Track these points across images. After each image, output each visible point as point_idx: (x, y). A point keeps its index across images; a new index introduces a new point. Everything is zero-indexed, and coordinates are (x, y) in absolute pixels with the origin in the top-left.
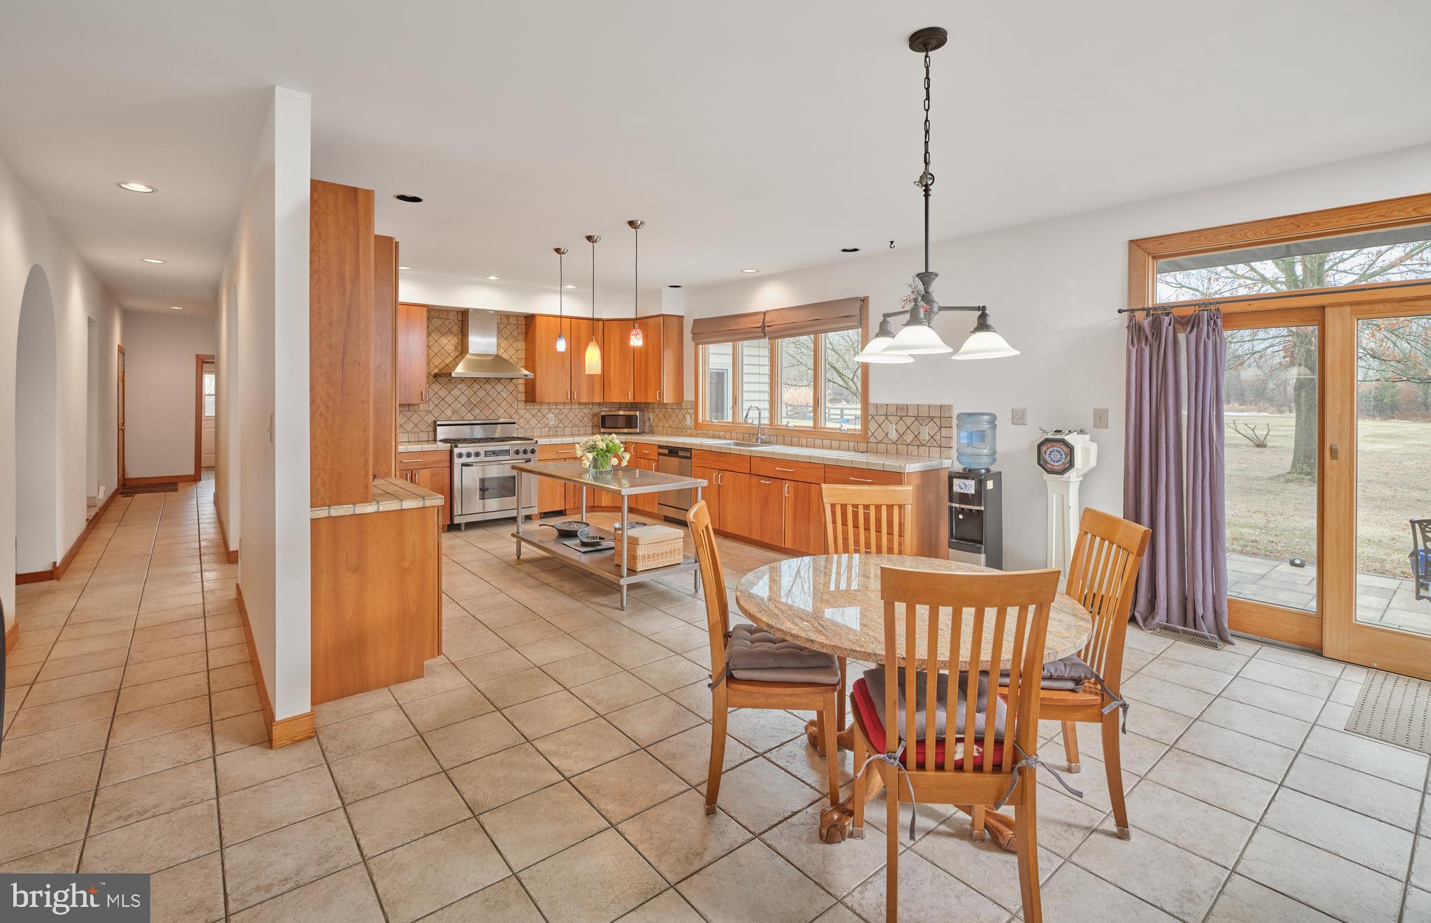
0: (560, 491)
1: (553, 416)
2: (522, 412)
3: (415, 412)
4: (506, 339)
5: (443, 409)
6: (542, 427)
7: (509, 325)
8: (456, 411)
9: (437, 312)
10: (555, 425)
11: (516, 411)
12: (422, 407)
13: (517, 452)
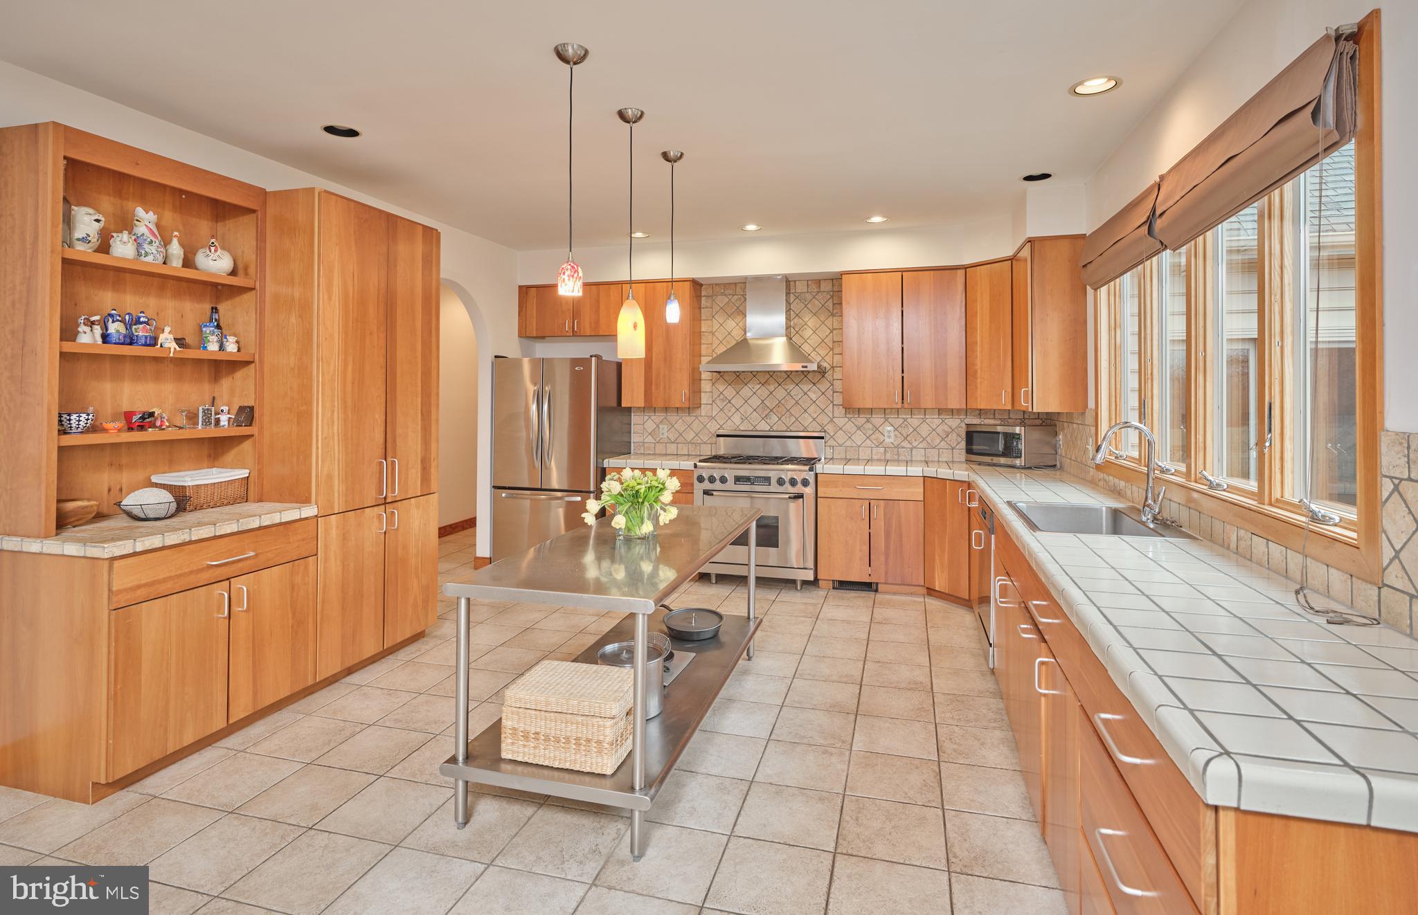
0: (861, 551)
1: (890, 428)
2: (841, 421)
3: (696, 417)
4: (815, 314)
5: (730, 414)
6: (873, 446)
7: (820, 294)
8: (747, 418)
9: (722, 287)
10: (896, 443)
11: (832, 420)
12: (704, 410)
13: (781, 482)
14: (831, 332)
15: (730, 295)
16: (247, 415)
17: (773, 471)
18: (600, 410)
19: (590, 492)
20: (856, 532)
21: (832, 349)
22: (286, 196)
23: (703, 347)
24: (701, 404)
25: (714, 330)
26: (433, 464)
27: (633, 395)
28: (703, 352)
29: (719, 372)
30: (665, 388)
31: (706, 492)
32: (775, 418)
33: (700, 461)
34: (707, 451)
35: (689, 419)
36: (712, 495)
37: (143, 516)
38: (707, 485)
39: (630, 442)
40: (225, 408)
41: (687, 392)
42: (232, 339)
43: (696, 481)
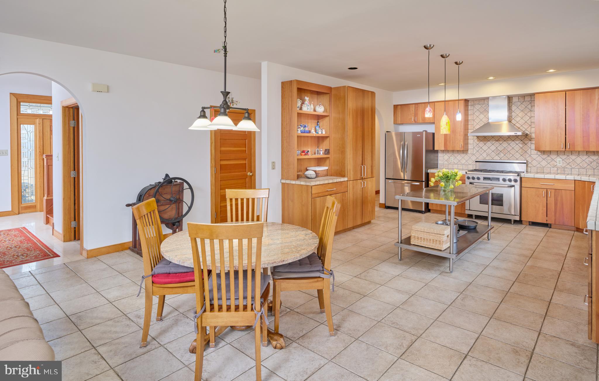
0: (542, 210)
1: (561, 160)
2: (535, 156)
3: (466, 154)
5: (481, 153)
6: (551, 167)
7: (524, 102)
8: (489, 155)
9: (478, 101)
10: (563, 166)
11: (530, 156)
12: (469, 152)
13: (504, 180)
14: (530, 118)
15: (481, 104)
16: (327, 152)
17: (501, 176)
18: (427, 151)
19: (423, 181)
20: (540, 202)
21: (530, 126)
22: (338, 89)
23: (469, 126)
24: (468, 149)
25: (474, 119)
26: (374, 168)
27: (439, 145)
28: (469, 128)
29: (477, 136)
30: (453, 142)
31: (471, 183)
32: (502, 155)
33: (468, 171)
34: (471, 168)
35: (463, 155)
36: (474, 184)
37: (310, 177)
38: (471, 180)
39: (438, 164)
40: (322, 150)
41: (462, 144)
42: (324, 130)
43: (466, 179)
